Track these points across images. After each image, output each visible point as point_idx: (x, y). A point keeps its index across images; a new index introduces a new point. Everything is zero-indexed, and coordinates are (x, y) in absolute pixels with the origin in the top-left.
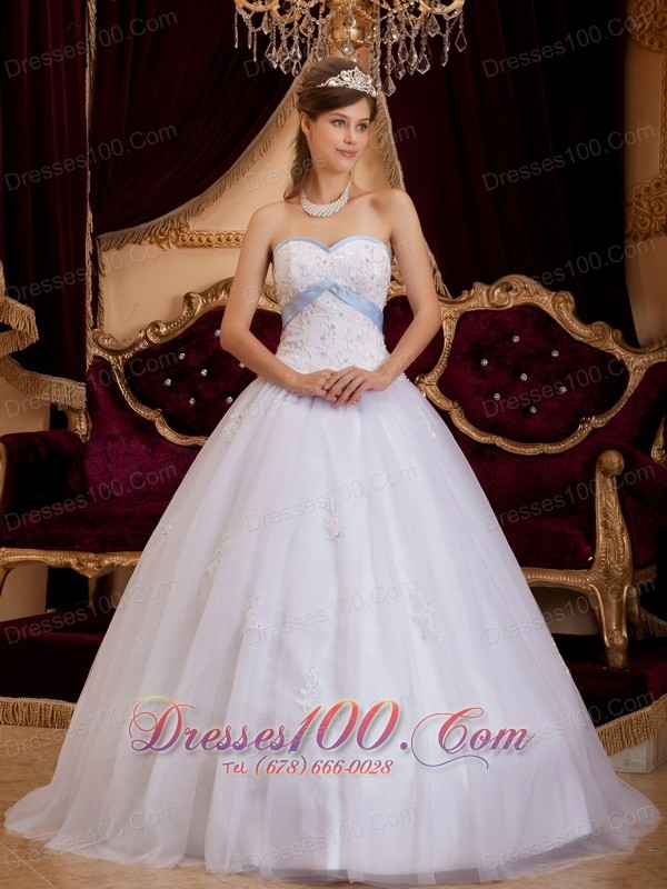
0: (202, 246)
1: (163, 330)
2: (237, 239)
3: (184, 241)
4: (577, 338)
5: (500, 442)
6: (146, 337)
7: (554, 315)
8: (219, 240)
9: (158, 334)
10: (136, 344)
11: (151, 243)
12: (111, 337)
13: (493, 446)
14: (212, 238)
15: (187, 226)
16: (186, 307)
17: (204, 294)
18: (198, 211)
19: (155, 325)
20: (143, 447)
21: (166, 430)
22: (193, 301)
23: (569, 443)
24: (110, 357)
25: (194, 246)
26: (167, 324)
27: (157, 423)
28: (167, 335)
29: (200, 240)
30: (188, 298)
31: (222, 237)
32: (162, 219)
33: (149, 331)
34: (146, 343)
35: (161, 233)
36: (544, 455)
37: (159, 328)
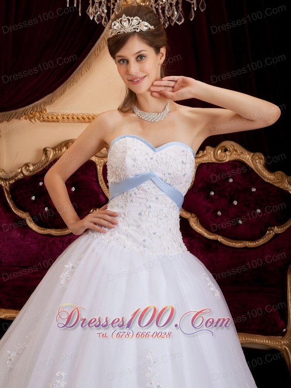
0: (54, 121)
1: (31, 168)
2: (73, 118)
3: (43, 118)
4: (266, 180)
5: (220, 239)
6: (22, 172)
7: (252, 166)
8: (63, 118)
9: (28, 170)
10: (16, 176)
11: (26, 119)
12: (3, 170)
13: (217, 241)
14: (59, 117)
15: (46, 110)
16: (44, 156)
17: (54, 149)
18: (51, 102)
19: (27, 165)
20: (19, 234)
21: (32, 225)
22: (48, 152)
23: (261, 242)
24: (2, 182)
25: (49, 121)
26: (34, 165)
27: (27, 220)
28: (33, 171)
29: (52, 118)
30: (45, 150)
31: (65, 116)
32: (31, 106)
33: (23, 168)
34: (22, 175)
35: (31, 114)
36: (246, 248)
37: (29, 167)
